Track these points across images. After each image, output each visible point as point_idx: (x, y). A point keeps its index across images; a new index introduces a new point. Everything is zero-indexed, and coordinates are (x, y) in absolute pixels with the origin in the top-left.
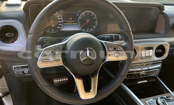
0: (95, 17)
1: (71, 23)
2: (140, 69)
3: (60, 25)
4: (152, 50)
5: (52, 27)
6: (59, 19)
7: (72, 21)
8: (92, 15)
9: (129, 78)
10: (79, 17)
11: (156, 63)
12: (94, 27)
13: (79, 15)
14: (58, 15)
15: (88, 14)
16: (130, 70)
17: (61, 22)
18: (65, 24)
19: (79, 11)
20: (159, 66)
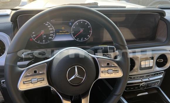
0: (90, 26)
1: (64, 32)
2: (140, 81)
3: (52, 35)
4: (153, 60)
5: (43, 38)
6: (50, 29)
7: (64, 31)
8: (86, 24)
9: (128, 90)
10: (72, 27)
11: (157, 74)
12: (88, 36)
13: (72, 24)
14: (49, 25)
15: (82, 22)
16: (129, 82)
17: (52, 32)
18: (57, 34)
19: (71, 20)
20: (161, 76)
